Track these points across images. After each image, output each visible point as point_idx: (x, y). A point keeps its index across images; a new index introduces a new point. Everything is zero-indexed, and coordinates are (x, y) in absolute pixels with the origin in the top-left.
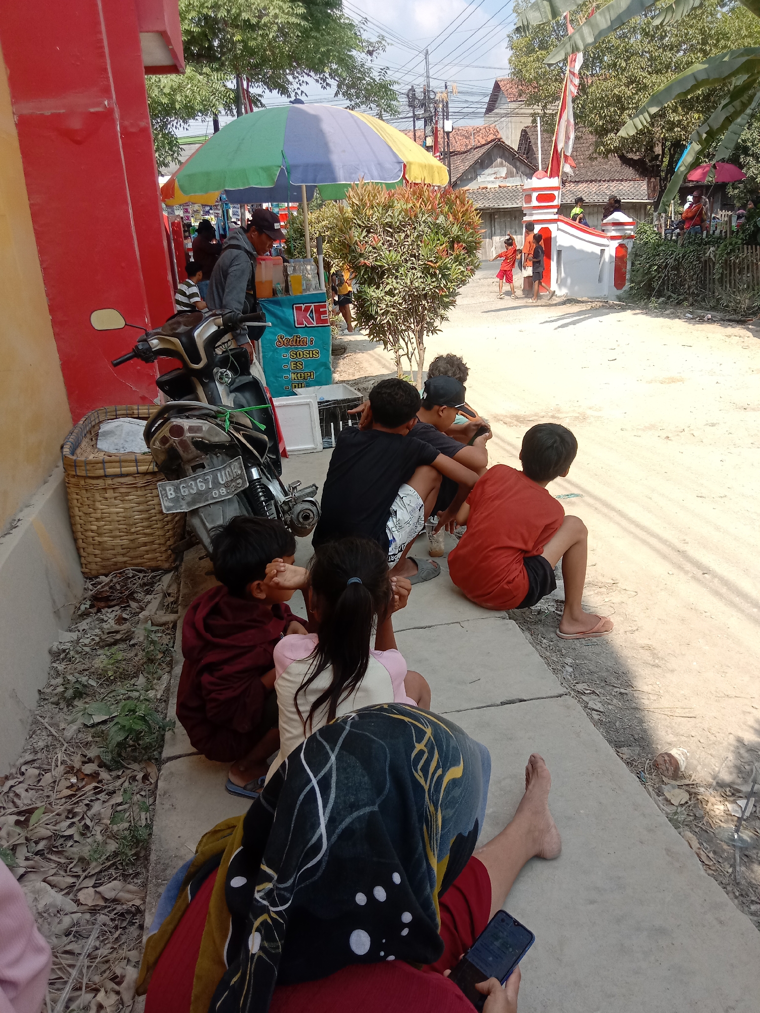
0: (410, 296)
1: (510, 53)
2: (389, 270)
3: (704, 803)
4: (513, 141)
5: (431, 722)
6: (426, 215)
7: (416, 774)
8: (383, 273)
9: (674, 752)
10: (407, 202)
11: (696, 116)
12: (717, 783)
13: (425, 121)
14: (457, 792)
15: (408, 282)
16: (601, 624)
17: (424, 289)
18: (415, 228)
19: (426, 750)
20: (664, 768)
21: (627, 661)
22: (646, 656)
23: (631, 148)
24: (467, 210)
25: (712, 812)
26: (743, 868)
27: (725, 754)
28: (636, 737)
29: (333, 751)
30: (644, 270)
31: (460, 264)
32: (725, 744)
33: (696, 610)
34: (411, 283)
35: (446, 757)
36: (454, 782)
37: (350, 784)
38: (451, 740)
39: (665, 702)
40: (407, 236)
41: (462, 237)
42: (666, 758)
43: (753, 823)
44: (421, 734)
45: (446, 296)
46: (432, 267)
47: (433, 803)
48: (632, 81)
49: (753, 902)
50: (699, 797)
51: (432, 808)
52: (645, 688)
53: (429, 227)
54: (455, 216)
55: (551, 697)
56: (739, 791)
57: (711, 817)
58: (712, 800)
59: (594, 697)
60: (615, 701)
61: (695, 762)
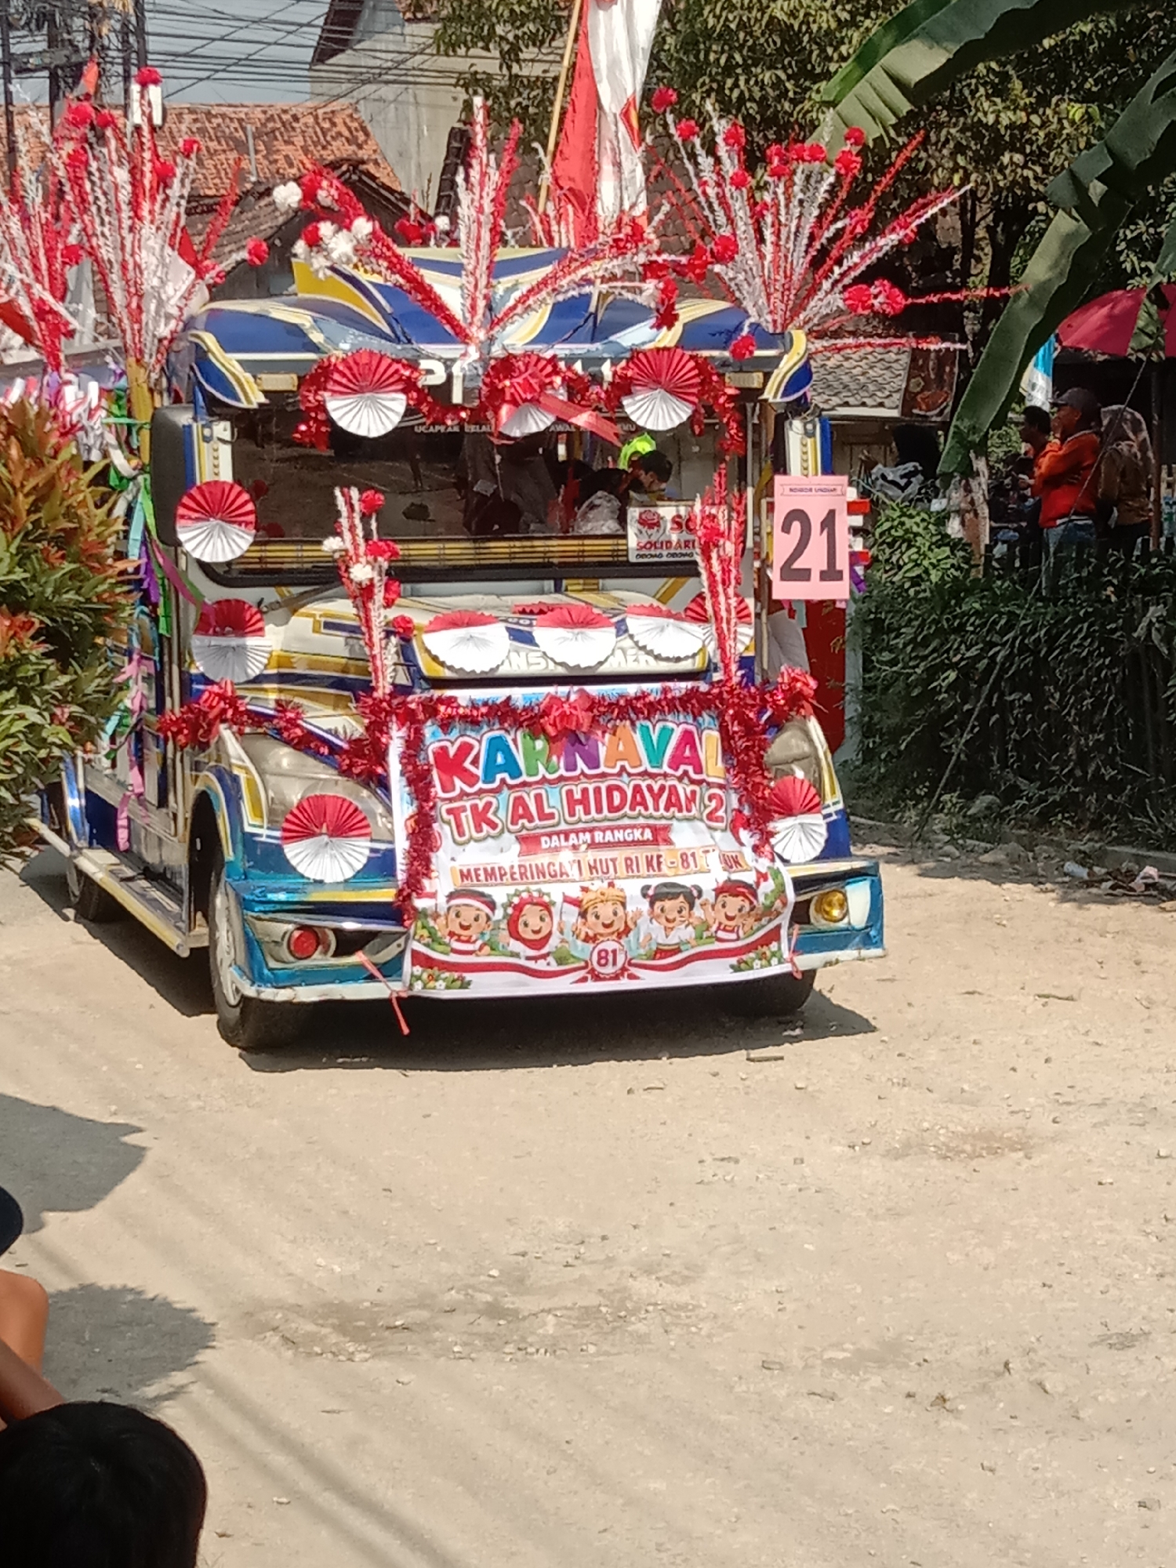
11: (1077, 111)
13: (54, 78)
24: (51, 483)
30: (909, 687)
31: (25, 698)
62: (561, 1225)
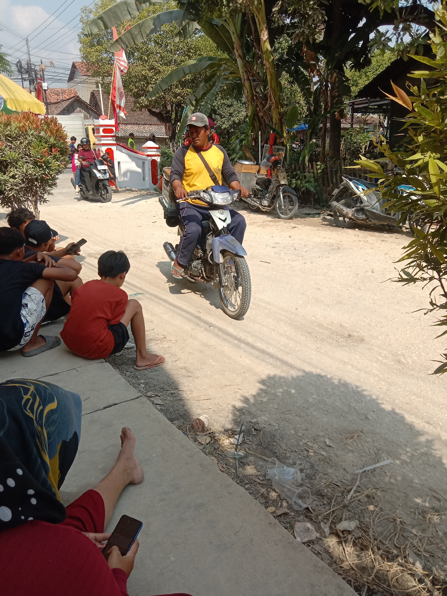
0: (26, 179)
1: (80, 45)
2: (11, 163)
3: (218, 441)
4: (86, 98)
5: (33, 383)
6: (33, 131)
7: (26, 412)
8: (7, 165)
9: (201, 418)
10: (20, 122)
12: (225, 430)
13: (30, 81)
14: (55, 417)
15: (25, 170)
16: (158, 359)
17: (35, 175)
18: (26, 138)
19: (31, 398)
20: (197, 427)
21: (173, 377)
22: (184, 372)
23: (154, 106)
24: (58, 129)
25: (223, 445)
26: (240, 469)
27: (227, 415)
28: (181, 414)
31: (57, 160)
32: (227, 409)
33: (207, 346)
34: (27, 171)
35: (45, 399)
36: (52, 412)
38: (47, 390)
39: (195, 394)
40: (21, 143)
41: (57, 145)
42: (198, 421)
43: (244, 446)
44: (26, 391)
45: (50, 179)
46: (39, 162)
47: (40, 425)
48: (152, 68)
49: (246, 484)
50: (216, 438)
51: (39, 428)
52: (184, 389)
53: (35, 138)
54: (51, 132)
55: (132, 399)
56: (235, 431)
57: (223, 447)
58: (222, 438)
59: (157, 397)
60: (169, 398)
61: (213, 421)
62: (131, 243)
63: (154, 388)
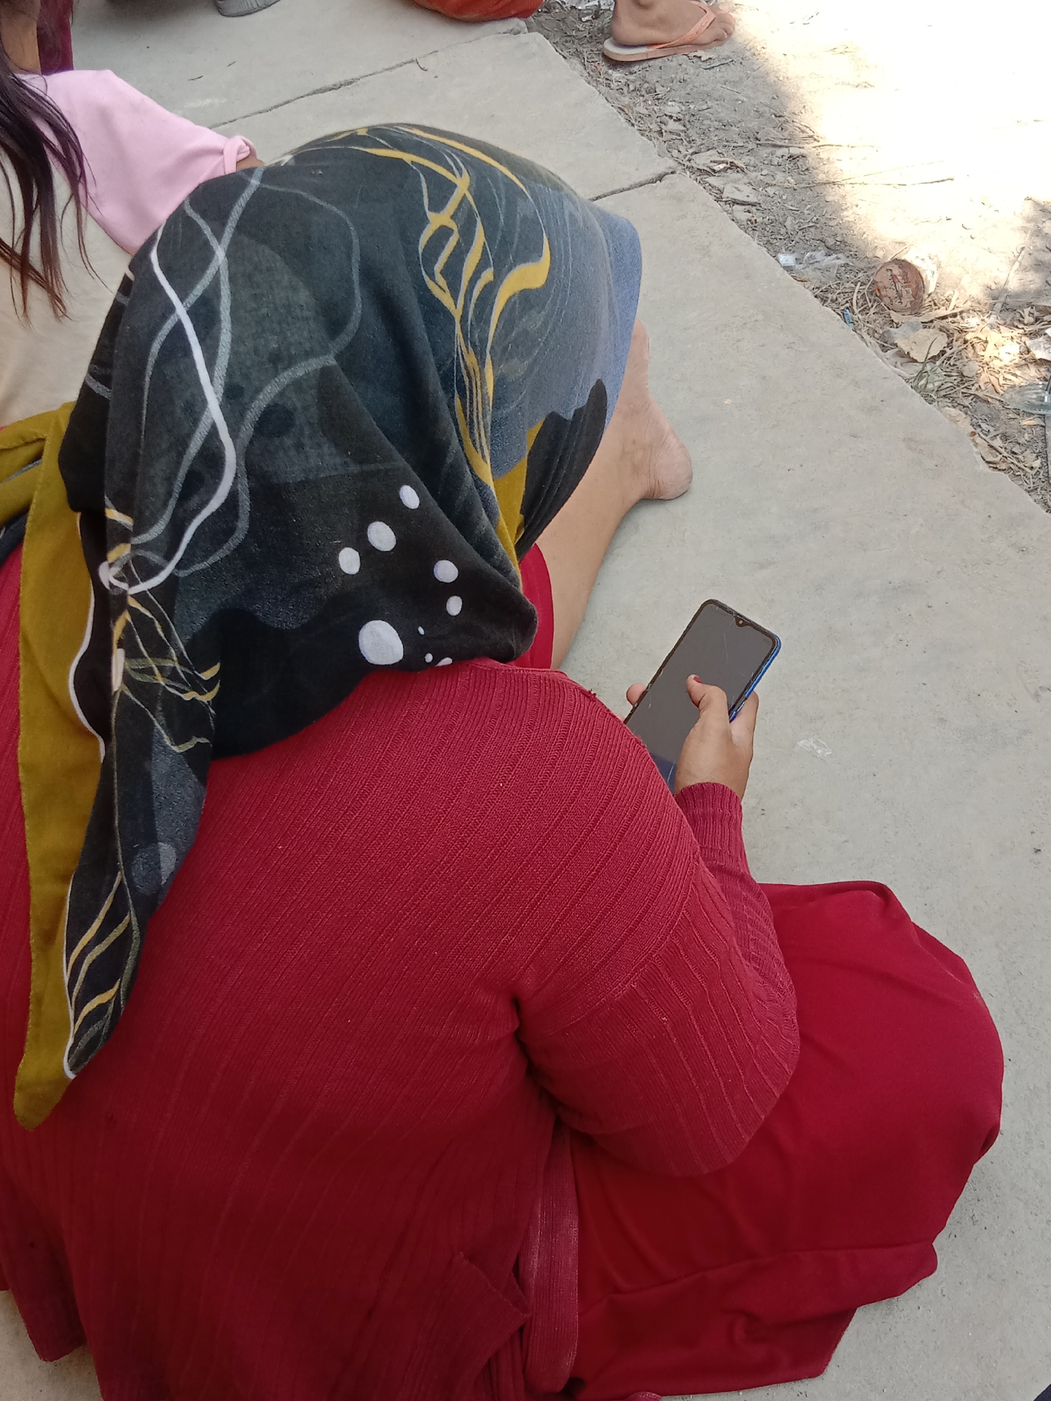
3: (978, 347)
5: (470, 163)
7: (430, 284)
9: (913, 256)
14: (534, 321)
19: (452, 225)
20: (893, 294)
25: (996, 362)
27: (1017, 244)
28: (831, 242)
29: (219, 236)
32: (1018, 221)
35: (506, 242)
36: (526, 299)
37: (264, 310)
38: (520, 201)
42: (896, 270)
44: (442, 190)
47: (474, 346)
51: (471, 359)
55: (641, 185)
57: (993, 372)
58: (995, 337)
59: (732, 175)
61: (957, 271)
63: (722, 135)
